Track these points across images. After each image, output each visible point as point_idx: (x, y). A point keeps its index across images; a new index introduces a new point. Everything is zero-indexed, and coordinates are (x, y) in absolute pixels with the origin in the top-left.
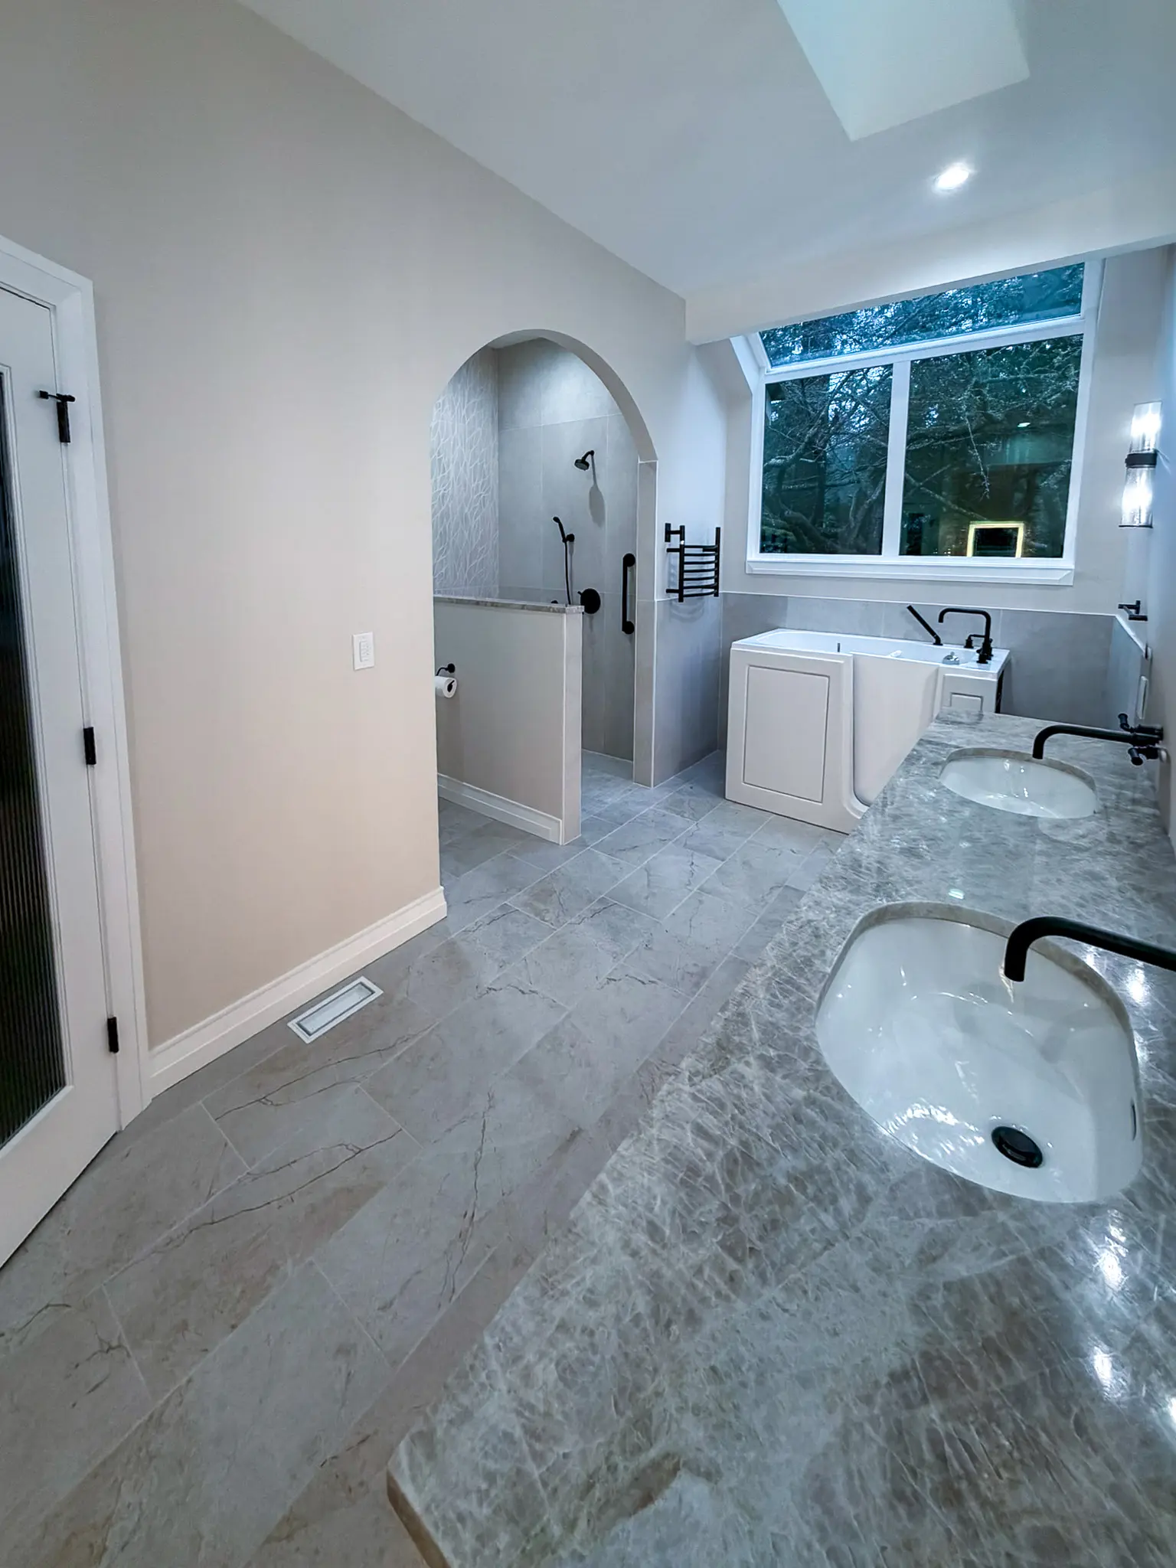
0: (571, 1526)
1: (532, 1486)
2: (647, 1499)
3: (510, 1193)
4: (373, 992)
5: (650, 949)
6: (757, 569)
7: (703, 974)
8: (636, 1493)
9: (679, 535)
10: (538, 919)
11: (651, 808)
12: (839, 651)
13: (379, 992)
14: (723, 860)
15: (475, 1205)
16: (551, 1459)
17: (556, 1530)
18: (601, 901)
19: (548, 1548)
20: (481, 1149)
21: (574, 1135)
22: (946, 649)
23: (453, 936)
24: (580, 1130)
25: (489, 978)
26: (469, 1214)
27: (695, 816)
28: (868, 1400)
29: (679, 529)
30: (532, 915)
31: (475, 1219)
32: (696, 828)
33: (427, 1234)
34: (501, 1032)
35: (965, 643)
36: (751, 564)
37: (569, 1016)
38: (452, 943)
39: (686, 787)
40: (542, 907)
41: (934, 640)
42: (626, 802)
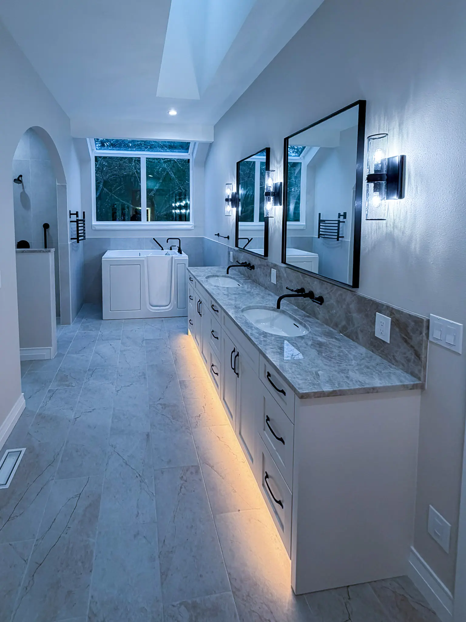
0: (318, 381)
1: (312, 383)
2: (319, 375)
3: (144, 461)
4: (21, 452)
5: (121, 376)
6: (97, 228)
7: (144, 374)
8: (318, 376)
9: (76, 215)
10: (70, 387)
11: (77, 332)
12: (140, 255)
13: (24, 450)
14: (120, 339)
15: (137, 472)
16: (309, 380)
17: (318, 383)
18: (89, 370)
19: (319, 384)
20: (124, 459)
21: (148, 435)
22: (165, 251)
23: (38, 412)
24: (148, 433)
25: (72, 415)
26: (138, 475)
27: (98, 329)
28: (319, 357)
29: (76, 213)
30: (66, 387)
31: (141, 475)
32: (101, 333)
33: (130, 490)
34: (95, 428)
35: (170, 249)
36: (94, 226)
37: (114, 409)
38: (40, 415)
39: (84, 320)
40: (67, 383)
41: (161, 249)
42: (66, 334)
